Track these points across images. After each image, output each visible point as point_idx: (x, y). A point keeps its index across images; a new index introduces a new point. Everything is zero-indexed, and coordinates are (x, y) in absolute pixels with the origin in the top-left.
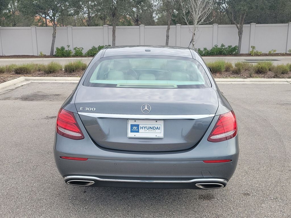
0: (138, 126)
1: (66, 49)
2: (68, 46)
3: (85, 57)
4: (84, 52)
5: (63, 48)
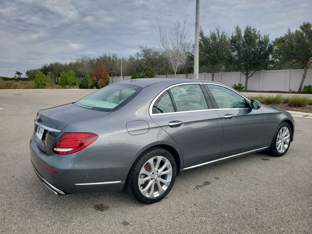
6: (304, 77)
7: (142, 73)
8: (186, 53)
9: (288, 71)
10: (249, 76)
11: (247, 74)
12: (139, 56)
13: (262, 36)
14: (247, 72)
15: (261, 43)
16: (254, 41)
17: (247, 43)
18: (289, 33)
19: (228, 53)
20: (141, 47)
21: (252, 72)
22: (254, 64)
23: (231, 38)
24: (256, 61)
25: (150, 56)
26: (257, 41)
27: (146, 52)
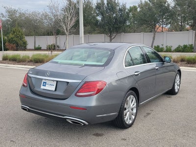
0: (46, 83)
1: (161, 47)
2: (162, 45)
3: (173, 52)
4: (173, 49)
5: (158, 47)
6: (154, 39)
7: (11, 34)
8: (55, 16)
9: (142, 34)
10: (112, 37)
11: (110, 37)
12: (3, 16)
13: (121, 4)
14: (111, 34)
15: (120, 10)
16: (115, 8)
17: (109, 10)
18: (142, 4)
19: (94, 17)
20: (5, 8)
21: (114, 35)
22: (116, 28)
23: (96, 5)
24: (118, 25)
25: (16, 17)
26: (118, 8)
27: (11, 13)
